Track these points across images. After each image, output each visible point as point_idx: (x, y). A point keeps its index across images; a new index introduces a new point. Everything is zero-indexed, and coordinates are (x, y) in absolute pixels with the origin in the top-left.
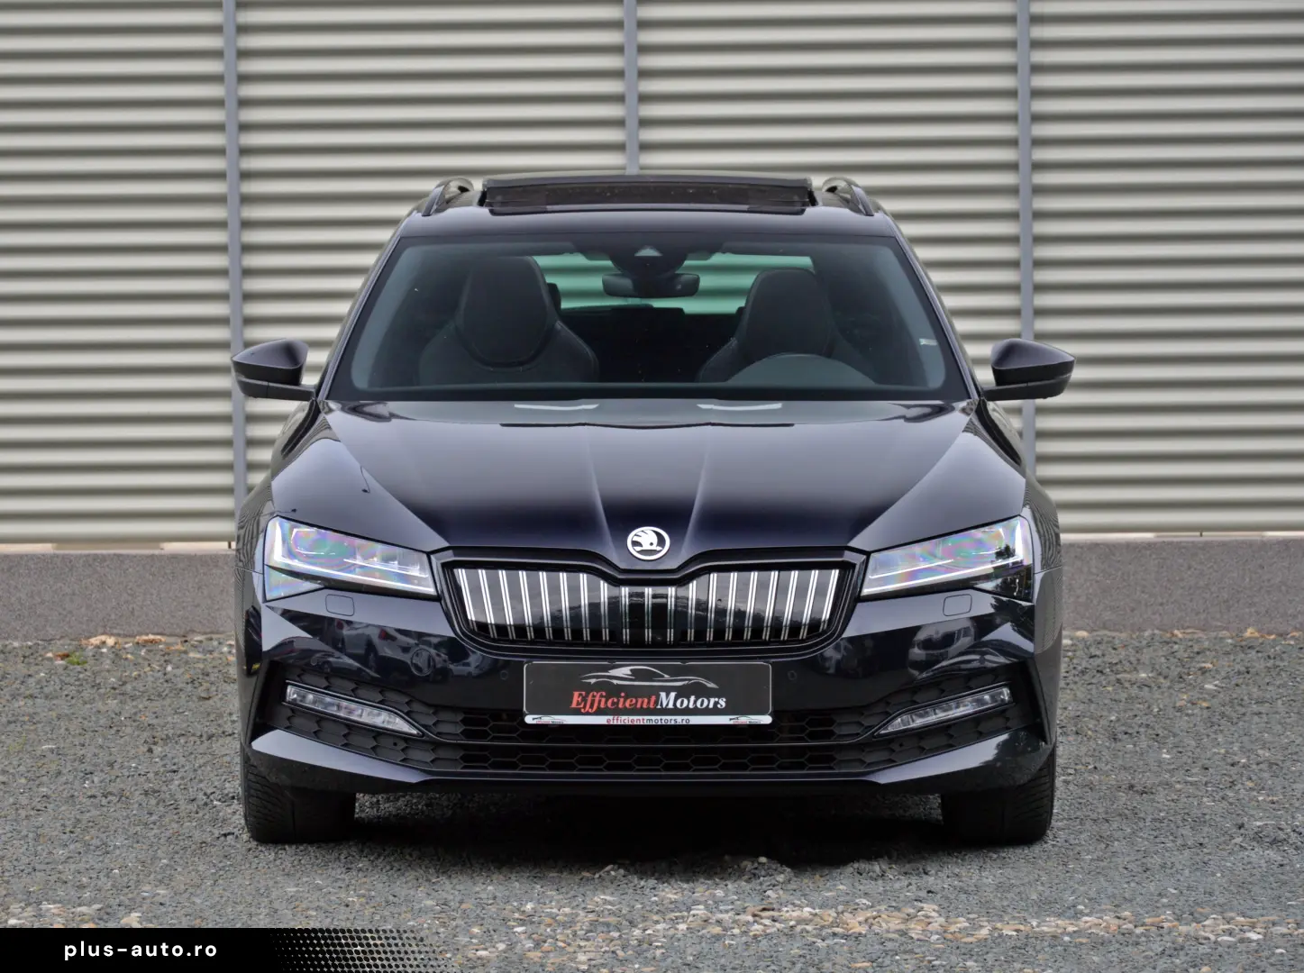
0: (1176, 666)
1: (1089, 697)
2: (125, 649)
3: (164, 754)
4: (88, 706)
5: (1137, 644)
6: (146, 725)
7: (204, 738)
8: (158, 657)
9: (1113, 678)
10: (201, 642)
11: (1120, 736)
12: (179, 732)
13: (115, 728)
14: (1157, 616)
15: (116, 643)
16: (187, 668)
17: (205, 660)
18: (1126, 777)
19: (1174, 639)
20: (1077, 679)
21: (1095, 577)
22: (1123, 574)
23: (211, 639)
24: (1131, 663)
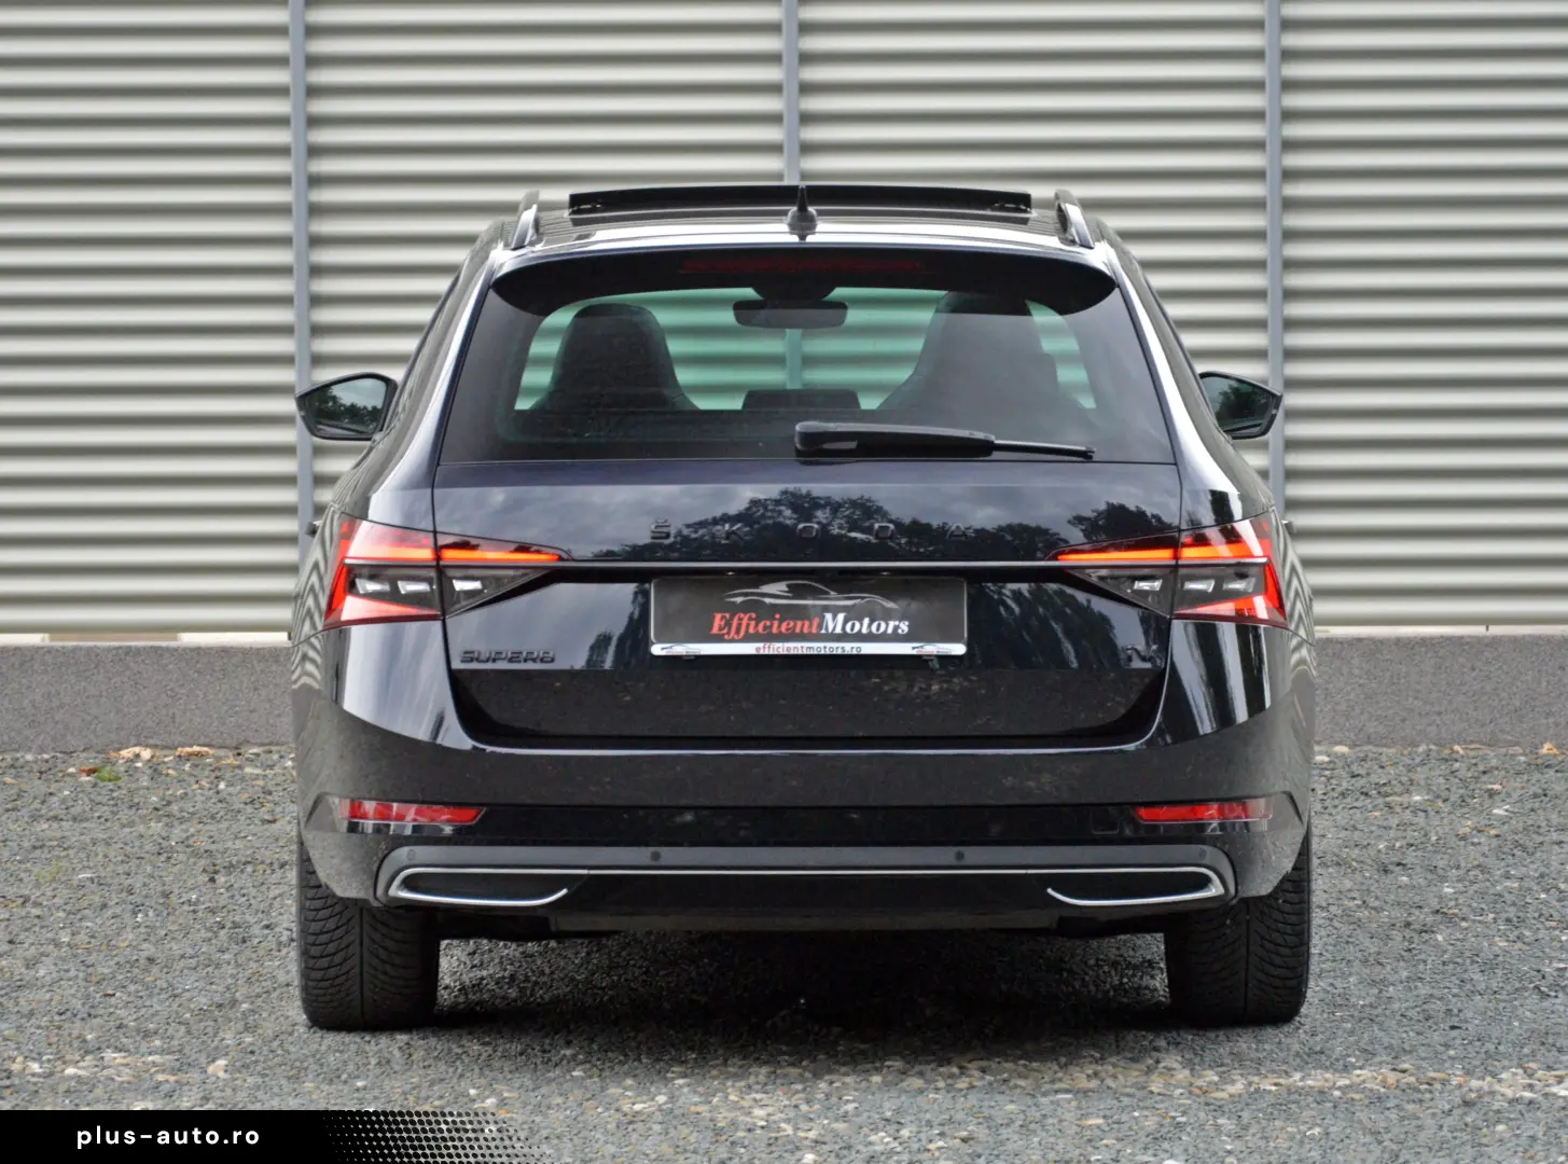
0: (1458, 788)
1: (1352, 822)
2: (164, 763)
3: (229, 884)
4: (127, 830)
5: (1410, 762)
6: (202, 851)
7: (276, 866)
8: (207, 773)
9: (1380, 801)
10: (257, 755)
11: (1391, 867)
12: (243, 860)
13: (165, 855)
14: (1434, 728)
15: (152, 757)
16: (243, 785)
17: (265, 776)
18: (1399, 914)
19: (1454, 756)
20: (1336, 802)
21: (1357, 679)
22: (1392, 676)
23: (271, 752)
24: (1403, 784)
